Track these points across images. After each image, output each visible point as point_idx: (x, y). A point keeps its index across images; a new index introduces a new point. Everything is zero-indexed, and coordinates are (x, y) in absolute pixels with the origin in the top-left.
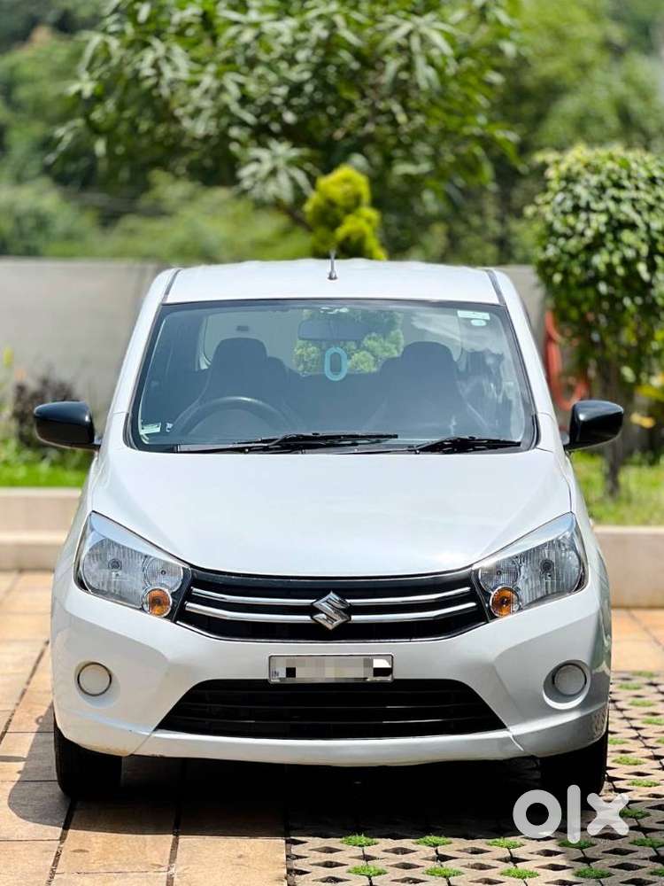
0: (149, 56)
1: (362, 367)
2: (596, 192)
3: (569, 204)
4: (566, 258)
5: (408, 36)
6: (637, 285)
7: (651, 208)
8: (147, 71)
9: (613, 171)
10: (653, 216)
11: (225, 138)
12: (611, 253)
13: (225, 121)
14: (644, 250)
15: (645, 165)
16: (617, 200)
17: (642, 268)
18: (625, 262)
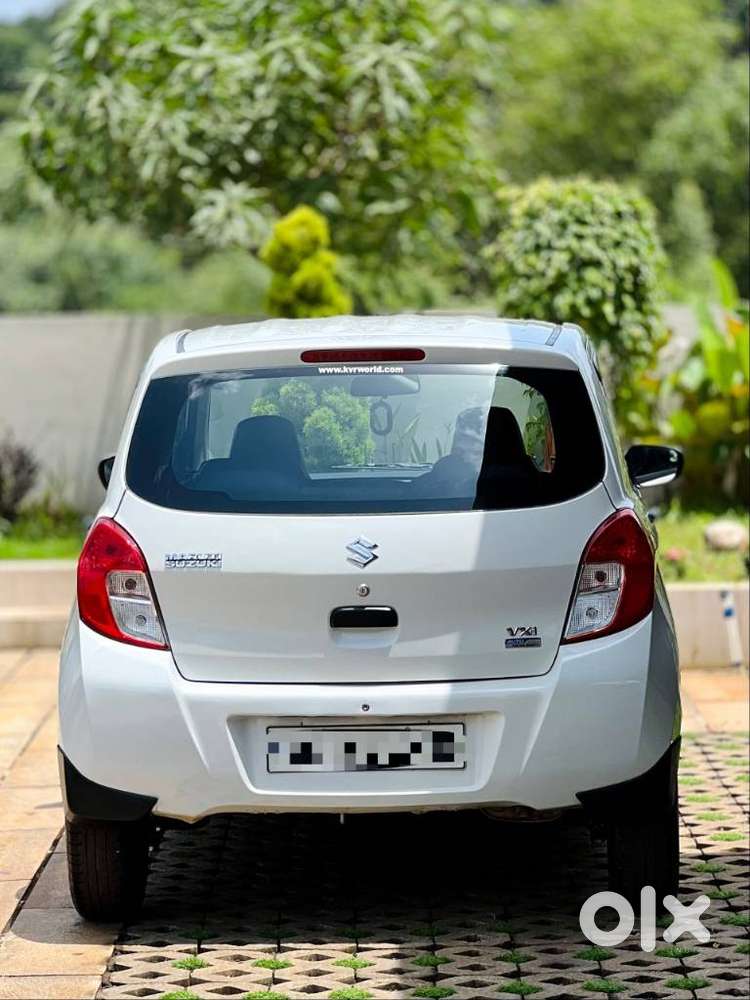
0: (96, 96)
1: (322, 424)
2: (558, 229)
3: (530, 243)
4: (528, 301)
5: (375, 65)
6: (604, 328)
7: (617, 244)
8: (93, 110)
9: (574, 206)
10: (619, 251)
11: (176, 181)
12: (575, 293)
13: (176, 163)
14: (611, 289)
15: (610, 199)
16: (580, 237)
17: (608, 309)
18: (590, 302)
